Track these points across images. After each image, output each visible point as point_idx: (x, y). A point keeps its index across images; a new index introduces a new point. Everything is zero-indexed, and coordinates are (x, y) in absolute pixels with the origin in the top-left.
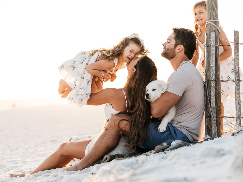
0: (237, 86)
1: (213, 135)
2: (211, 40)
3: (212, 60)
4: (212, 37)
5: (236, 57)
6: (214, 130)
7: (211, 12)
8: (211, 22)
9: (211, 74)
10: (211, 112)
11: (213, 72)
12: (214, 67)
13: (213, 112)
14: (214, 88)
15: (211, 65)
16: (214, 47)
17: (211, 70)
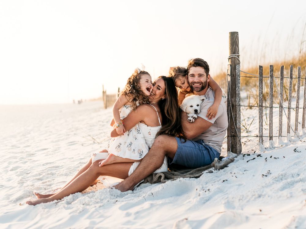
0: (261, 110)
1: (238, 152)
2: (237, 71)
3: (238, 88)
4: (238, 69)
5: (260, 87)
6: (239, 147)
7: (235, 47)
8: (236, 56)
9: (237, 100)
10: (237, 132)
11: (238, 99)
12: (240, 94)
13: (239, 132)
14: (240, 112)
15: (237, 92)
16: (239, 77)
17: (237, 96)
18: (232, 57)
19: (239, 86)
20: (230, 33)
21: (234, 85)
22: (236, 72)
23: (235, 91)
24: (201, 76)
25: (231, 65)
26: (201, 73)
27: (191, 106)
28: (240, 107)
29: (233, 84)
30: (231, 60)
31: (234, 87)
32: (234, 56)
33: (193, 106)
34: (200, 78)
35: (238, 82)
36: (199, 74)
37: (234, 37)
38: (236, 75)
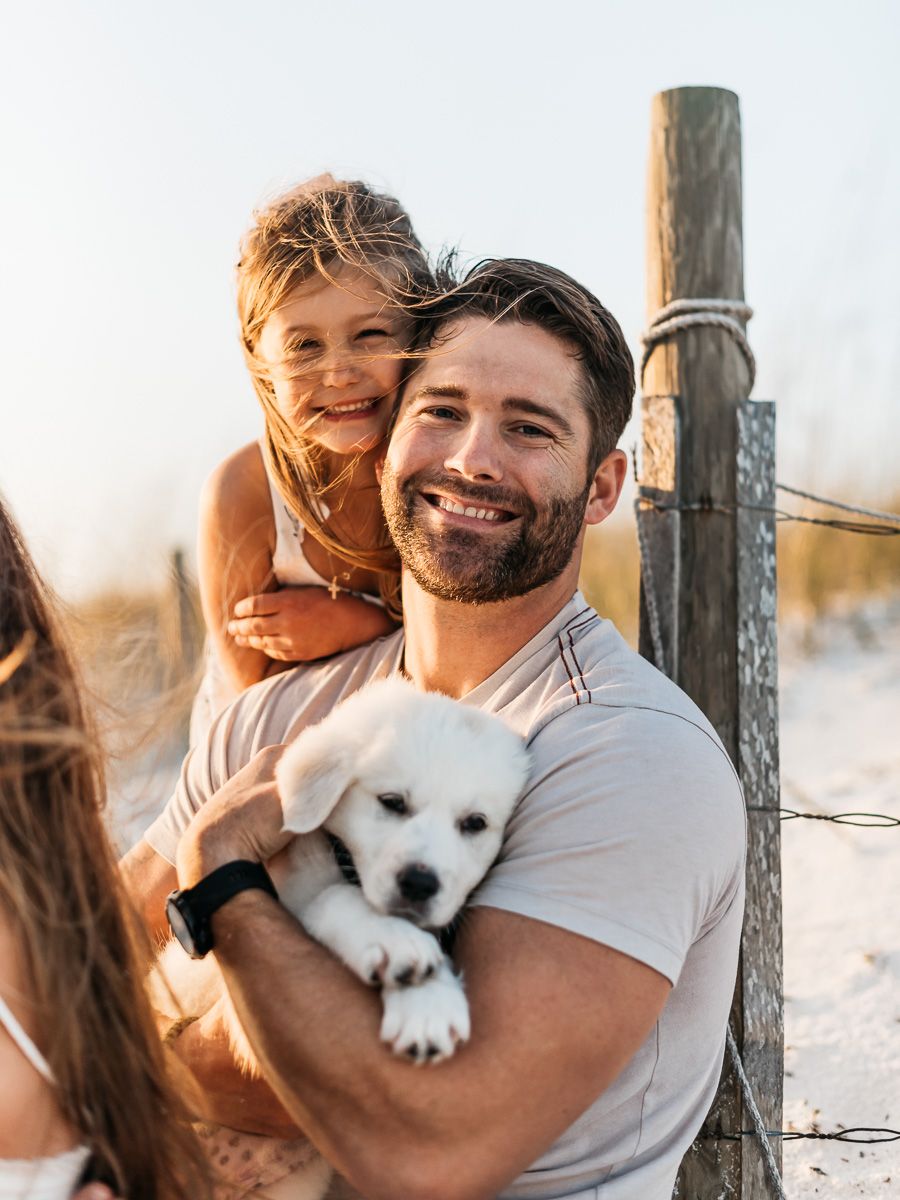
2: (742, 461)
3: (753, 633)
4: (753, 438)
8: (726, 312)
9: (746, 749)
10: (748, 1093)
11: (761, 739)
12: (773, 692)
13: (761, 1090)
14: (773, 879)
15: (747, 676)
16: (771, 527)
17: (745, 714)
18: (696, 326)
19: (765, 611)
20: (668, 96)
21: (713, 594)
22: (733, 468)
23: (723, 659)
24: (533, 430)
25: (678, 403)
26: (541, 396)
27: (396, 806)
28: (778, 830)
29: (701, 591)
30: (683, 351)
31: (713, 618)
32: (713, 318)
33: (415, 801)
34: (514, 445)
35: (758, 569)
36: (513, 403)
37: (711, 140)
38: (732, 499)
